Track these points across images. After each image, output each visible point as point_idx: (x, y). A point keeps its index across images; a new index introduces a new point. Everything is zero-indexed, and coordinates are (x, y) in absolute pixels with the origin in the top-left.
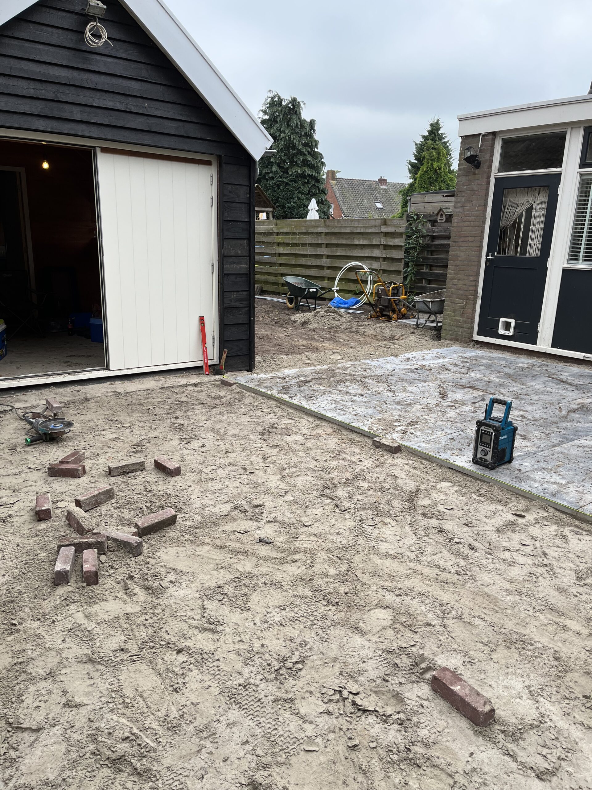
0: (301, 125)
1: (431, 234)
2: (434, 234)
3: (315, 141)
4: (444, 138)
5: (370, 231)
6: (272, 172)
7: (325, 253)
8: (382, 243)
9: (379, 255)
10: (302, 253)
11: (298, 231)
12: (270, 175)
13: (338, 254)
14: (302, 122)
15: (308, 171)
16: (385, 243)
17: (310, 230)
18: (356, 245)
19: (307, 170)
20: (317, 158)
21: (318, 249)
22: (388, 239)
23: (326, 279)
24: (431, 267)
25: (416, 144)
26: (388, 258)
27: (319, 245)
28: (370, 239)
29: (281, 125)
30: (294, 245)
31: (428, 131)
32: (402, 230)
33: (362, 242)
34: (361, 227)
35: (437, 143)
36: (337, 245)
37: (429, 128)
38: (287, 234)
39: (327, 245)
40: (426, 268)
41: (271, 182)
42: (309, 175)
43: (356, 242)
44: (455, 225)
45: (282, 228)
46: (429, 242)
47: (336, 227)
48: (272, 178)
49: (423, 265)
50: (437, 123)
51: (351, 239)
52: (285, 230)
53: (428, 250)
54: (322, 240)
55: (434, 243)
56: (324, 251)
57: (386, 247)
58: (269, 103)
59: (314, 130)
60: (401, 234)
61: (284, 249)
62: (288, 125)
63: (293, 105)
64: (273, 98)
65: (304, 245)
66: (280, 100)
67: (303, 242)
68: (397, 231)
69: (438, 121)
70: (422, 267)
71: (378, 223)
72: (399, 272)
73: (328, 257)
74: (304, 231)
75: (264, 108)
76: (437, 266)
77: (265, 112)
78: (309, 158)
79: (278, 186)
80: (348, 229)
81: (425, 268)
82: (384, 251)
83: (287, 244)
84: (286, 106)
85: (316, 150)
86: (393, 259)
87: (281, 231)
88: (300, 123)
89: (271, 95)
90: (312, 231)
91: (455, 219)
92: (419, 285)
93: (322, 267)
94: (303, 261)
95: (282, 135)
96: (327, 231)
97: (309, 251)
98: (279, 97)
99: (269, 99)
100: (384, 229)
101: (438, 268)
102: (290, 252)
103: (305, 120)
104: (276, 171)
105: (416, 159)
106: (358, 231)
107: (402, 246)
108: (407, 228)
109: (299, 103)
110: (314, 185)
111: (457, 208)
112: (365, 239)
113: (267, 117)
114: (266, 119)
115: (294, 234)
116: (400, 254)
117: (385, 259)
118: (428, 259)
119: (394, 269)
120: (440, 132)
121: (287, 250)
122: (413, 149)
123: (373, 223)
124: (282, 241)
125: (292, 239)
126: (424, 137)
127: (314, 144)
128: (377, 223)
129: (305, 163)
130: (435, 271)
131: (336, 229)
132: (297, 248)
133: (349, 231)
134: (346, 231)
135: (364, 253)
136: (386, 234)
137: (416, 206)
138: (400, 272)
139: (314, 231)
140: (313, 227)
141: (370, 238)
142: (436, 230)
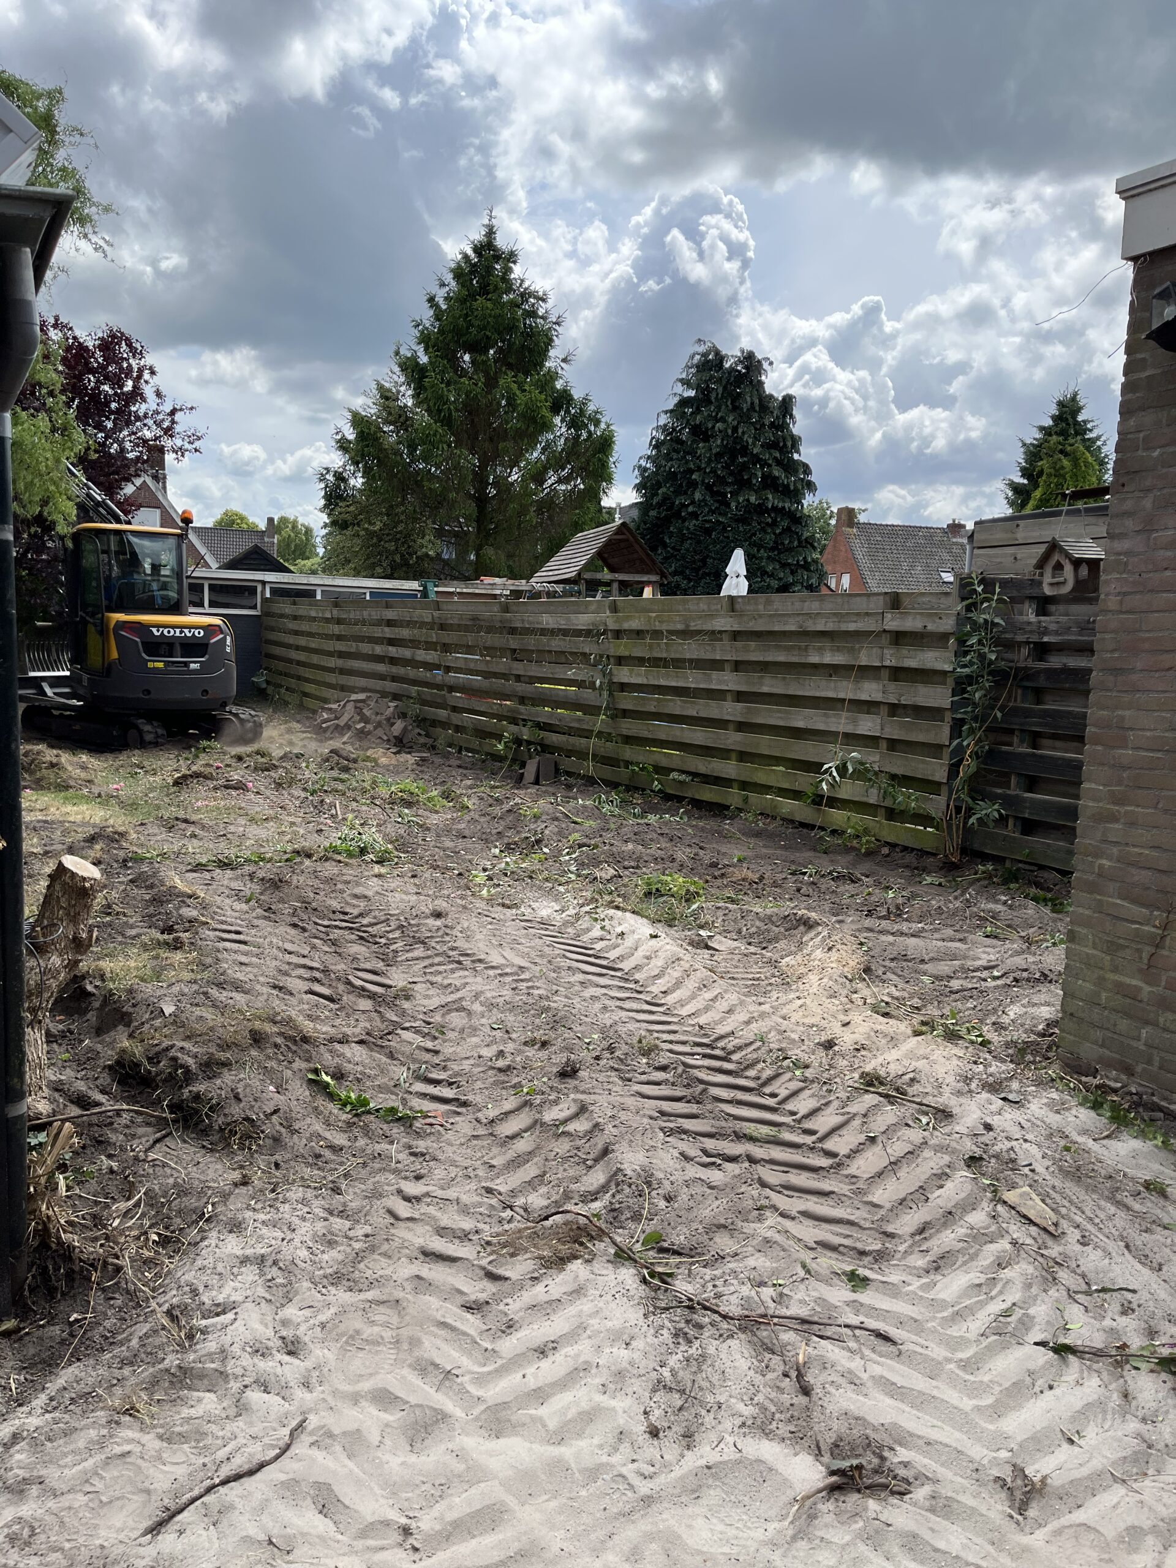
0: (761, 405)
1: (1035, 638)
2: (1046, 639)
3: (793, 437)
4: (1091, 430)
5: (852, 627)
6: (693, 502)
7: (732, 686)
8: (887, 663)
9: (878, 697)
10: (674, 684)
11: (664, 627)
12: (691, 509)
13: (765, 689)
14: (765, 401)
15: (772, 500)
16: (894, 663)
17: (694, 626)
18: (815, 666)
19: (770, 497)
20: (795, 472)
21: (715, 674)
22: (904, 651)
23: (734, 755)
24: (1035, 739)
25: (1024, 445)
26: (905, 706)
27: (716, 665)
28: (851, 650)
29: (719, 408)
30: (657, 663)
31: (1053, 418)
32: (948, 624)
33: (829, 658)
34: (827, 616)
35: (1071, 441)
36: (765, 667)
37: (1054, 410)
38: (639, 633)
39: (738, 666)
40: (1022, 741)
41: (692, 524)
42: (775, 509)
43: (814, 659)
44: (1112, 602)
45: (628, 618)
46: (1030, 663)
47: (760, 616)
48: (694, 515)
49: (1011, 732)
50: (1074, 398)
51: (800, 648)
52: (634, 624)
53: (1025, 688)
54: (723, 651)
55: (1042, 665)
56: (728, 680)
57: (898, 674)
58: (697, 366)
59: (791, 416)
60: (944, 637)
61: (631, 671)
62: (735, 408)
63: (746, 368)
64: (705, 355)
65: (678, 663)
66: (720, 358)
67: (678, 656)
68: (931, 627)
69: (1075, 394)
70: (1005, 738)
71: (876, 605)
72: (935, 750)
73: (740, 696)
74: (680, 627)
75: (684, 376)
76: (1055, 737)
77: (686, 383)
78: (777, 472)
79: (708, 532)
80: (791, 620)
81: (1016, 740)
82: (892, 686)
83: (641, 661)
84: (732, 370)
85: (796, 456)
86: (919, 711)
87: (626, 626)
88: (760, 400)
89: (702, 349)
90: (698, 628)
91: (1110, 584)
92: (999, 791)
93: (720, 724)
94: (676, 706)
95: (719, 425)
96: (736, 628)
97: (692, 679)
98: (717, 353)
99: (698, 357)
100: (893, 622)
101: (1058, 744)
102: (645, 682)
103: (771, 396)
104: (704, 500)
105: (1023, 476)
106: (820, 627)
107: (945, 673)
108: (961, 620)
109: (759, 362)
110: (789, 529)
111: (1122, 536)
112: (838, 649)
113: (691, 393)
114: (689, 398)
115: (657, 634)
116: (939, 697)
117: (894, 709)
118: (1028, 713)
119: (921, 737)
120: (1080, 418)
121: (639, 675)
122: (1019, 457)
123: (861, 605)
124: (627, 654)
125: (651, 646)
126: (1042, 429)
127: (789, 444)
128: (872, 606)
129: (770, 482)
130: (1052, 751)
131: (760, 621)
132: (663, 670)
133: (793, 628)
134: (787, 628)
135: (835, 689)
136: (899, 638)
137: (988, 556)
138: (941, 747)
139: (705, 627)
140: (700, 617)
141: (853, 649)
142: (1053, 627)
